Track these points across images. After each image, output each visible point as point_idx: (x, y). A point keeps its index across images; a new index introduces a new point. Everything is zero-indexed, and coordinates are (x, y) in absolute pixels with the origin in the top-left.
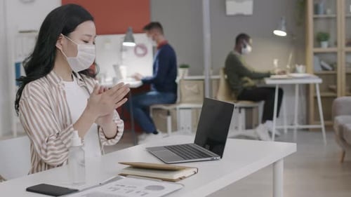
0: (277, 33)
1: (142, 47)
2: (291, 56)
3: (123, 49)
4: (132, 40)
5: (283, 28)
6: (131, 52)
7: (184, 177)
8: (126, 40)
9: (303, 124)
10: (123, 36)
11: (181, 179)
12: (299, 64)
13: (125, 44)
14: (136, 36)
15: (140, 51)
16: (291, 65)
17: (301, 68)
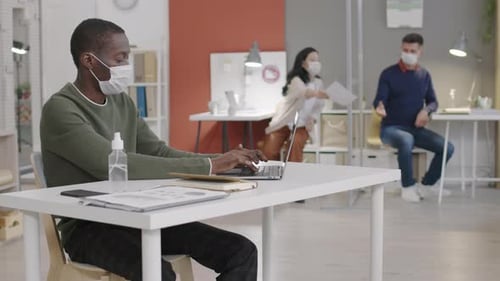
0: (454, 52)
1: (273, 69)
2: (474, 85)
3: (247, 72)
4: (259, 60)
5: (463, 46)
7: (238, 190)
8: (249, 59)
10: (247, 54)
11: (233, 191)
13: (249, 64)
14: (263, 55)
15: (270, 75)
16: (473, 98)
17: (485, 102)
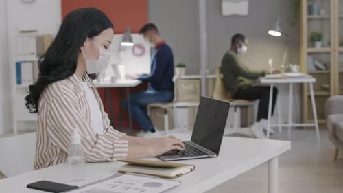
0: (272, 33)
1: (140, 46)
2: (285, 56)
3: (121, 49)
4: (130, 40)
5: (278, 28)
6: (130, 52)
7: (181, 174)
8: (124, 40)
9: (297, 123)
10: (121, 36)
11: (178, 176)
12: (293, 64)
13: (124, 44)
14: (134, 36)
15: (138, 51)
16: (285, 65)
17: (294, 68)
